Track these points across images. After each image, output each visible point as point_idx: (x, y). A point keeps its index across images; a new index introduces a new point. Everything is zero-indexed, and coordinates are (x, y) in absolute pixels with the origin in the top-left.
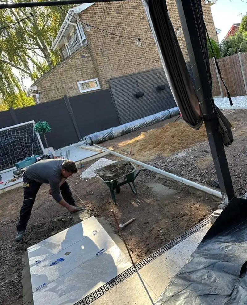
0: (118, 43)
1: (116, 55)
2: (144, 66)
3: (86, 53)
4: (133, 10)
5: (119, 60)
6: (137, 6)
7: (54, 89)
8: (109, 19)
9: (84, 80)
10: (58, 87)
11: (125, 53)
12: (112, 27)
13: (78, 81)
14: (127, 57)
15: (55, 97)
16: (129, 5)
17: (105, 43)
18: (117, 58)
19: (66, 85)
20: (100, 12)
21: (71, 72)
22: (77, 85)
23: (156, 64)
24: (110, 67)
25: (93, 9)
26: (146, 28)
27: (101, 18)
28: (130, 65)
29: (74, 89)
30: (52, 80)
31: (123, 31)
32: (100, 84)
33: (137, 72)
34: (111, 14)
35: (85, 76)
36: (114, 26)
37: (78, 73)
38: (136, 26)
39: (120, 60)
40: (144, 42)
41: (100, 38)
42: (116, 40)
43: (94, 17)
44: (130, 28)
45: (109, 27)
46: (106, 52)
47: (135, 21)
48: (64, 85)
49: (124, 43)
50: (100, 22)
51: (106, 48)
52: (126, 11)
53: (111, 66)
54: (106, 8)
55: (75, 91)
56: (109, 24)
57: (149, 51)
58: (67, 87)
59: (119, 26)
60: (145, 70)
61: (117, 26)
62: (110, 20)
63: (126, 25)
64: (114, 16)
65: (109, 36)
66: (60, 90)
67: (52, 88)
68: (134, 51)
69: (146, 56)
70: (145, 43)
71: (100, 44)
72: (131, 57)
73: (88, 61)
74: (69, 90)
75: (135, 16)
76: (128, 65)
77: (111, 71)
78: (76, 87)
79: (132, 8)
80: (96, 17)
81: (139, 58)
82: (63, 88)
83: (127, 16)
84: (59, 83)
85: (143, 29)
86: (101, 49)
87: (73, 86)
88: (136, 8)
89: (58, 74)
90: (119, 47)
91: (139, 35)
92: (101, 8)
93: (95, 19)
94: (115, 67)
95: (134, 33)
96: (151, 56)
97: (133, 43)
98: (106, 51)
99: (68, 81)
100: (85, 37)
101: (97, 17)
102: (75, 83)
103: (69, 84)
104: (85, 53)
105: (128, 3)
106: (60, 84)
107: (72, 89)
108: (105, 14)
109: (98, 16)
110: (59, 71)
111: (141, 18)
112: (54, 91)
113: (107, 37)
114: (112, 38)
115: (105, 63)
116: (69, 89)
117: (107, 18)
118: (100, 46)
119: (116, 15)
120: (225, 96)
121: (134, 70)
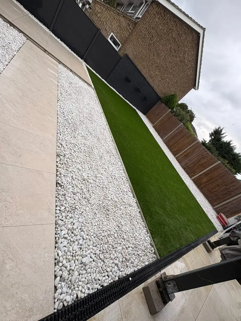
0: (150, 45)
1: (142, 48)
3: (132, 26)
4: (173, 41)
5: (140, 52)
6: (176, 42)
7: (98, 18)
9: (116, 36)
10: (102, 19)
11: (146, 54)
12: (157, 33)
13: (113, 32)
14: (144, 56)
15: (94, 22)
16: (175, 36)
17: (145, 36)
19: (106, 25)
20: (162, 17)
21: (115, 23)
22: (110, 33)
23: (149, 78)
25: (162, 9)
26: (166, 58)
27: (159, 20)
29: (106, 33)
30: (103, 11)
31: (158, 43)
32: (120, 49)
33: (139, 69)
34: (164, 26)
35: (119, 35)
36: (158, 34)
37: (118, 28)
38: (164, 50)
39: (140, 53)
41: (147, 29)
42: (151, 42)
43: (157, 14)
44: (161, 47)
45: (156, 31)
47: (167, 47)
48: (105, 23)
49: (151, 49)
50: (156, 21)
51: (142, 38)
52: (171, 36)
53: (134, 49)
54: (167, 20)
56: (157, 29)
57: (154, 69)
59: (159, 38)
60: (143, 73)
61: (159, 36)
62: (161, 28)
63: (162, 42)
64: (164, 30)
65: (150, 35)
66: (100, 22)
67: (99, 15)
68: (150, 59)
69: (150, 68)
70: (157, 63)
71: (143, 31)
72: (145, 59)
73: (128, 31)
74: (104, 29)
75: (170, 45)
76: (140, 61)
77: (131, 52)
78: (109, 33)
79: (174, 40)
81: (147, 65)
82: (103, 24)
83: (168, 40)
84: (104, 18)
85: (165, 56)
86: (140, 35)
87: (108, 30)
89: (109, 14)
92: (165, 16)
93: (157, 16)
94: (135, 53)
95: (159, 52)
96: (152, 72)
97: (154, 55)
98: (141, 39)
99: (109, 25)
100: (141, 16)
101: (158, 17)
102: (111, 31)
103: (108, 27)
104: (132, 24)
106: (104, 20)
108: (162, 21)
109: (159, 17)
110: (111, 12)
111: (170, 50)
112: (97, 18)
115: (134, 44)
116: (105, 29)
117: (161, 25)
118: (142, 33)
119: (166, 30)
120: (154, 127)
121: (139, 67)
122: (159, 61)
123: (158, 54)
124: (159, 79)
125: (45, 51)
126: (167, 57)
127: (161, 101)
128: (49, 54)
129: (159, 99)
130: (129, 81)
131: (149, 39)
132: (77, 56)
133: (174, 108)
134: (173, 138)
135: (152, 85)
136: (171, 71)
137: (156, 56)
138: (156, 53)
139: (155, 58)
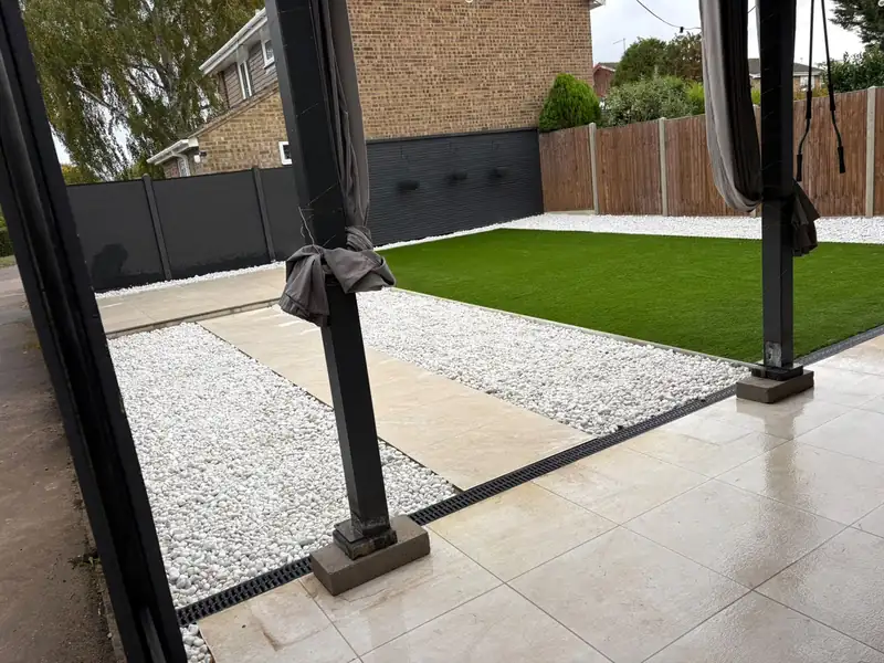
0: (378, 68)
1: (369, 94)
2: (426, 126)
7: (231, 151)
8: (365, 16)
10: (240, 146)
11: (390, 91)
12: (369, 33)
13: (280, 140)
14: (391, 102)
15: (229, 168)
18: (372, 102)
19: (255, 145)
21: (270, 119)
22: (278, 147)
23: (451, 124)
26: (441, 45)
28: (396, 119)
29: (270, 157)
30: (229, 130)
31: (392, 44)
33: (408, 135)
36: (374, 33)
38: (420, 38)
39: (376, 106)
40: (433, 73)
42: (375, 61)
44: (407, 41)
45: (364, 32)
47: (420, 25)
48: (251, 145)
49: (391, 71)
55: (272, 159)
56: (364, 26)
57: (441, 93)
58: (257, 149)
59: (384, 33)
60: (426, 134)
61: (379, 33)
62: (369, 17)
63: (399, 33)
64: (377, 10)
65: (361, 53)
66: (242, 154)
67: (228, 147)
68: (409, 90)
69: (433, 105)
70: (436, 76)
72: (400, 102)
74: (260, 156)
75: (422, 16)
76: (391, 119)
78: (275, 151)
81: (417, 108)
82: (249, 150)
83: (406, 13)
84: (242, 138)
85: (436, 45)
87: (269, 147)
89: (244, 121)
90: (378, 77)
91: (423, 57)
95: (414, 53)
96: (444, 106)
97: (409, 73)
99: (261, 138)
102: (274, 143)
103: (262, 144)
106: (245, 142)
107: (267, 155)
110: (246, 114)
111: (433, 21)
112: (229, 154)
114: (366, 57)
116: (261, 153)
117: (362, 12)
119: (383, 7)
120: (603, 211)
121: (403, 131)
122: (433, 69)
123: (417, 61)
124: (480, 96)
125: (232, 310)
126: (442, 42)
127: (543, 132)
128: (241, 308)
129: (533, 132)
130: (413, 186)
131: (366, 61)
132: (256, 269)
133: (596, 107)
134: (683, 177)
135: (477, 129)
136: (486, 51)
137: (415, 69)
138: (409, 64)
139: (419, 74)
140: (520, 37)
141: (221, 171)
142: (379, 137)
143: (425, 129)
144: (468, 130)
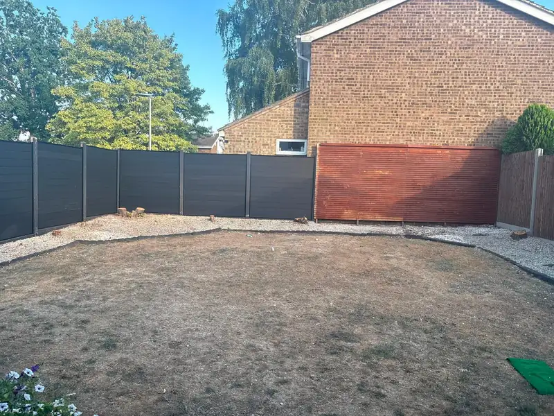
0: (355, 93)
1: (344, 111)
2: (389, 138)
3: (304, 102)
4: (402, 45)
5: (347, 119)
6: (411, 39)
7: (244, 142)
8: (352, 56)
9: (287, 138)
10: (250, 139)
11: (362, 110)
12: (354, 68)
13: (278, 138)
14: (362, 117)
15: (241, 152)
16: (397, 37)
17: (335, 91)
18: (346, 116)
19: (260, 139)
20: (342, 45)
21: (273, 123)
22: (275, 142)
23: (413, 138)
24: (329, 127)
25: (334, 39)
26: (415, 78)
27: (341, 53)
28: (364, 130)
29: (269, 148)
30: (245, 128)
31: (371, 76)
32: (307, 148)
33: (372, 143)
34: (359, 48)
35: (290, 132)
36: (357, 68)
37: (282, 126)
38: (396, 72)
39: (349, 120)
40: (403, 99)
41: (329, 82)
42: (354, 88)
43: (330, 50)
44: (384, 74)
45: (349, 68)
46: (329, 104)
47: (398, 63)
48: (258, 139)
49: (366, 95)
50: (337, 59)
51: (332, 99)
52: (388, 45)
53: (330, 125)
54: (355, 39)
55: (270, 150)
56: (350, 63)
57: (408, 114)
58: (261, 142)
59: (366, 68)
60: (388, 143)
61: (363, 68)
62: (355, 57)
63: (379, 68)
64: (363, 52)
65: (344, 82)
66: (251, 144)
68: (379, 110)
69: (399, 122)
70: (405, 100)
71: (325, 90)
72: (370, 118)
74: (262, 147)
75: (402, 55)
76: (360, 130)
77: (328, 133)
78: (273, 145)
79: (401, 42)
80: (333, 51)
81: (383, 123)
82: (256, 142)
83: (387, 54)
84: (253, 134)
85: (410, 78)
86: (324, 99)
87: (269, 142)
88: (409, 42)
89: (256, 123)
90: (354, 99)
91: (396, 86)
92: (347, 39)
93: (331, 54)
94: (337, 128)
95: (389, 83)
96: (408, 124)
97: (382, 97)
98: (331, 102)
99: (265, 135)
101: (335, 52)
102: (273, 139)
103: (265, 139)
105: (397, 33)
106: (254, 137)
107: (267, 147)
108: (349, 48)
109: (338, 51)
110: (258, 118)
111: (411, 60)
112: (242, 144)
113: (341, 82)
114: (347, 85)
115: (322, 119)
116: (263, 145)
117: (351, 53)
118: (324, 93)
119: (368, 50)
121: (368, 139)
122: (404, 94)
123: (390, 89)
124: (445, 119)
126: (417, 75)
127: (504, 152)
129: (496, 151)
131: (346, 87)
136: (459, 83)
137: (387, 95)
138: (383, 91)
139: (390, 98)
140: (498, 72)
141: (235, 153)
142: (346, 142)
143: (388, 140)
144: (428, 144)
